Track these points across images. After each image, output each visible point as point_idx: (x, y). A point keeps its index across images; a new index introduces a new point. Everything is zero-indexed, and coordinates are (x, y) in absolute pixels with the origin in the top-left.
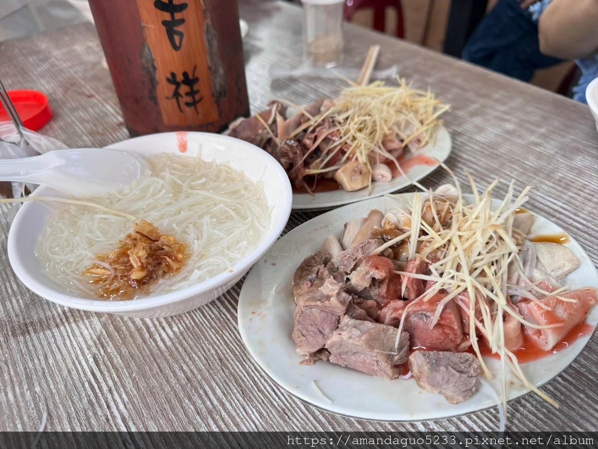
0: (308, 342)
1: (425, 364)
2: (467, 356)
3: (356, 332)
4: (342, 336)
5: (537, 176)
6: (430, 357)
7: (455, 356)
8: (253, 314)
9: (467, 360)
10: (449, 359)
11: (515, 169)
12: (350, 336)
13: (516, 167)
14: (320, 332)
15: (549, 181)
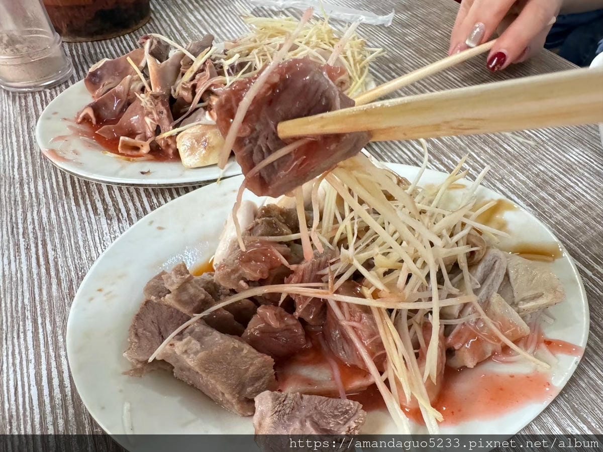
0: (139, 347)
1: (270, 414)
2: (349, 405)
3: (195, 345)
4: (174, 349)
5: (511, 164)
6: (285, 403)
7: (327, 404)
8: (98, 292)
9: (346, 412)
10: (315, 408)
11: (485, 152)
12: (184, 350)
13: (489, 150)
14: (160, 333)
15: (523, 173)
